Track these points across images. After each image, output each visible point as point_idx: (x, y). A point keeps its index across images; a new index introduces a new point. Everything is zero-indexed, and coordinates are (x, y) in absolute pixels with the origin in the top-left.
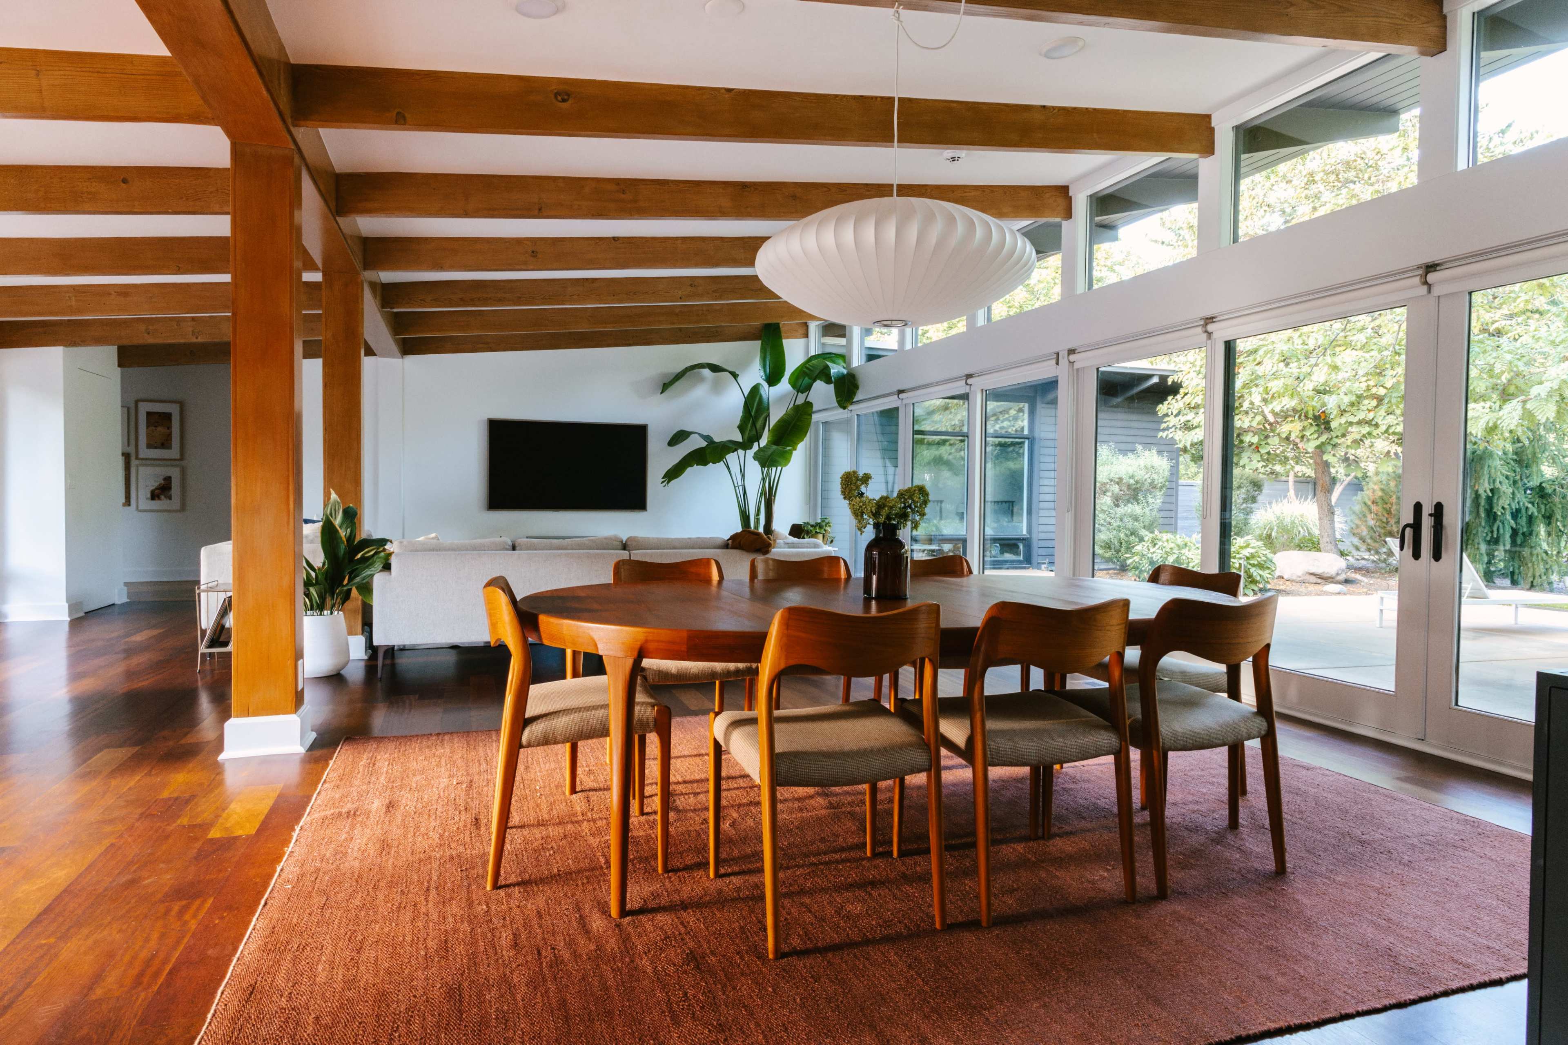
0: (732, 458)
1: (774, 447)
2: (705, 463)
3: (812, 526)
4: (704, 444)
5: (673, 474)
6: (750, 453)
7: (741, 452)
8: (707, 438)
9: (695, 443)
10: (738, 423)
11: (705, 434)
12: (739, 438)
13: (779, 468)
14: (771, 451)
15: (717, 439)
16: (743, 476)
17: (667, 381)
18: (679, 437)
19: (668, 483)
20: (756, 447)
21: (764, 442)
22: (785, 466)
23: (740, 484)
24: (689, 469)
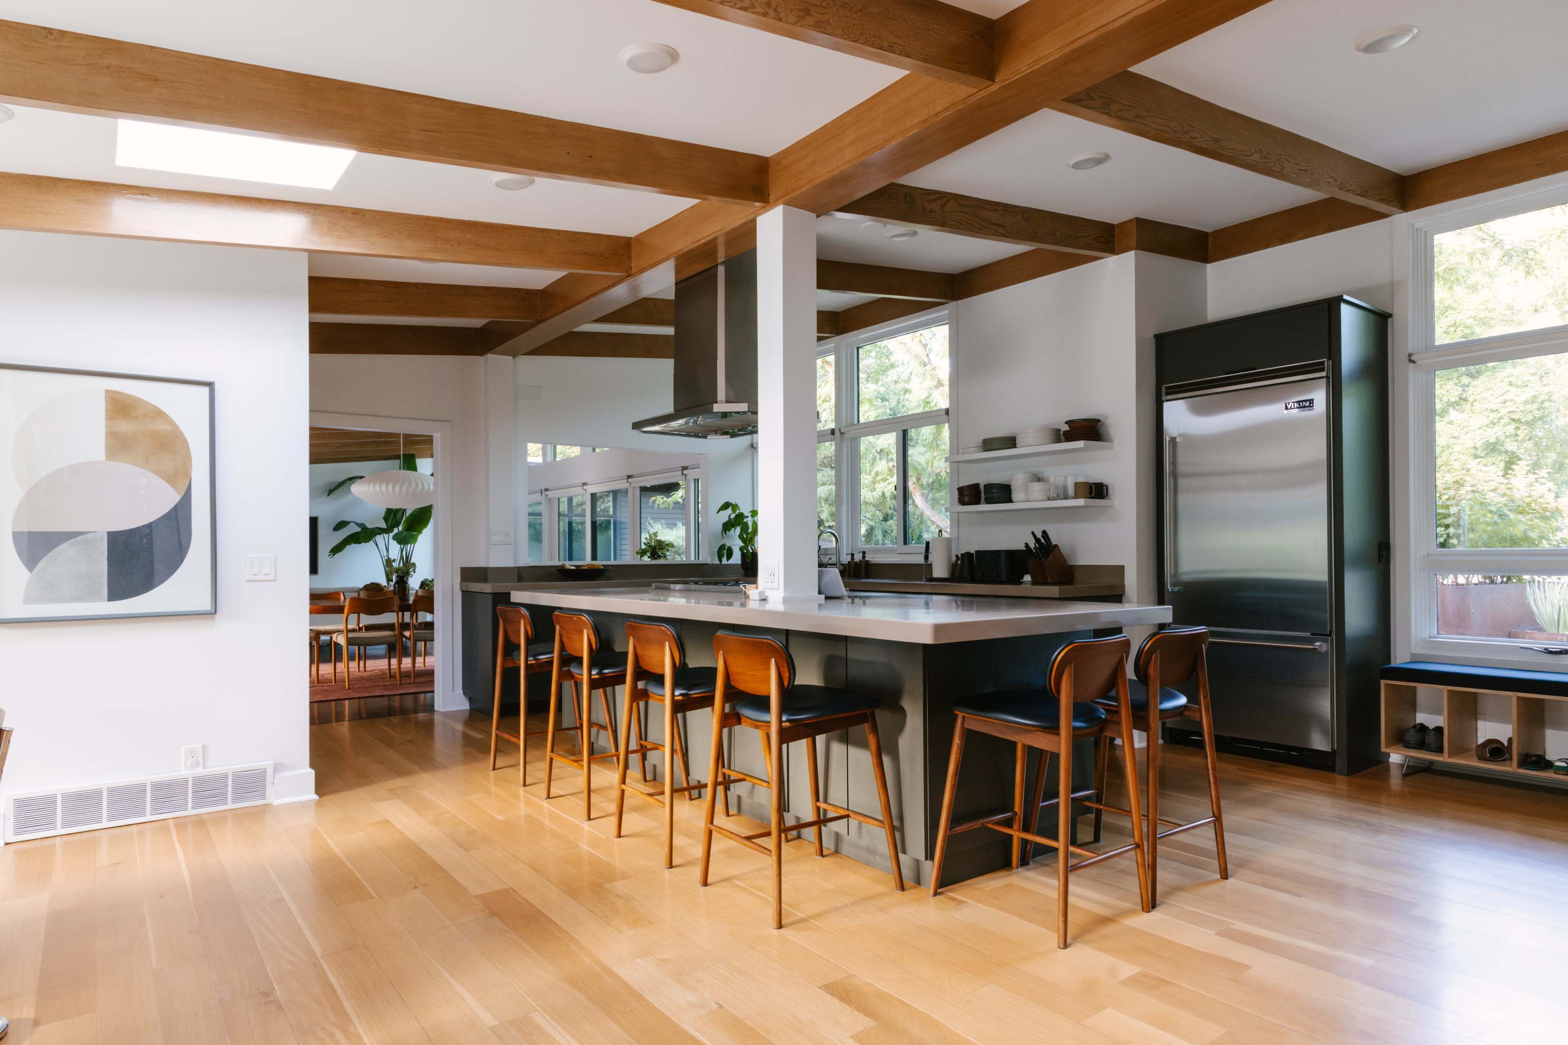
0: (379, 539)
1: (406, 533)
2: (360, 543)
3: (430, 581)
4: (359, 530)
5: (337, 549)
6: (391, 535)
7: (386, 536)
8: (362, 526)
9: (353, 529)
10: (383, 515)
11: (360, 522)
12: (384, 525)
13: (412, 545)
14: (404, 535)
15: (369, 526)
16: (388, 550)
17: (332, 488)
18: (340, 526)
19: (333, 556)
20: (396, 531)
21: (400, 528)
22: (415, 542)
23: (385, 555)
24: (348, 547)
